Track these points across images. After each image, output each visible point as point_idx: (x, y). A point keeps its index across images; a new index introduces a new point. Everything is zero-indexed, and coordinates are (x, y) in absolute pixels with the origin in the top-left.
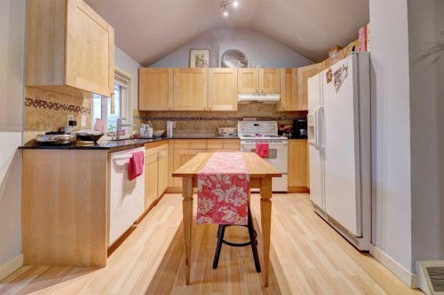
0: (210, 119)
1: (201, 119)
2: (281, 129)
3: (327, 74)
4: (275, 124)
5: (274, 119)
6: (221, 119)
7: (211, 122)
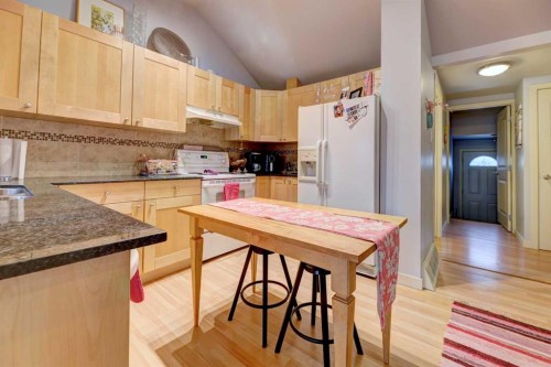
0: (121, 143)
1: (101, 140)
2: (234, 163)
3: (336, 108)
4: (226, 156)
5: (222, 150)
6: (145, 144)
7: (125, 147)
